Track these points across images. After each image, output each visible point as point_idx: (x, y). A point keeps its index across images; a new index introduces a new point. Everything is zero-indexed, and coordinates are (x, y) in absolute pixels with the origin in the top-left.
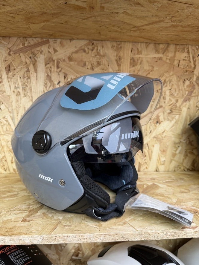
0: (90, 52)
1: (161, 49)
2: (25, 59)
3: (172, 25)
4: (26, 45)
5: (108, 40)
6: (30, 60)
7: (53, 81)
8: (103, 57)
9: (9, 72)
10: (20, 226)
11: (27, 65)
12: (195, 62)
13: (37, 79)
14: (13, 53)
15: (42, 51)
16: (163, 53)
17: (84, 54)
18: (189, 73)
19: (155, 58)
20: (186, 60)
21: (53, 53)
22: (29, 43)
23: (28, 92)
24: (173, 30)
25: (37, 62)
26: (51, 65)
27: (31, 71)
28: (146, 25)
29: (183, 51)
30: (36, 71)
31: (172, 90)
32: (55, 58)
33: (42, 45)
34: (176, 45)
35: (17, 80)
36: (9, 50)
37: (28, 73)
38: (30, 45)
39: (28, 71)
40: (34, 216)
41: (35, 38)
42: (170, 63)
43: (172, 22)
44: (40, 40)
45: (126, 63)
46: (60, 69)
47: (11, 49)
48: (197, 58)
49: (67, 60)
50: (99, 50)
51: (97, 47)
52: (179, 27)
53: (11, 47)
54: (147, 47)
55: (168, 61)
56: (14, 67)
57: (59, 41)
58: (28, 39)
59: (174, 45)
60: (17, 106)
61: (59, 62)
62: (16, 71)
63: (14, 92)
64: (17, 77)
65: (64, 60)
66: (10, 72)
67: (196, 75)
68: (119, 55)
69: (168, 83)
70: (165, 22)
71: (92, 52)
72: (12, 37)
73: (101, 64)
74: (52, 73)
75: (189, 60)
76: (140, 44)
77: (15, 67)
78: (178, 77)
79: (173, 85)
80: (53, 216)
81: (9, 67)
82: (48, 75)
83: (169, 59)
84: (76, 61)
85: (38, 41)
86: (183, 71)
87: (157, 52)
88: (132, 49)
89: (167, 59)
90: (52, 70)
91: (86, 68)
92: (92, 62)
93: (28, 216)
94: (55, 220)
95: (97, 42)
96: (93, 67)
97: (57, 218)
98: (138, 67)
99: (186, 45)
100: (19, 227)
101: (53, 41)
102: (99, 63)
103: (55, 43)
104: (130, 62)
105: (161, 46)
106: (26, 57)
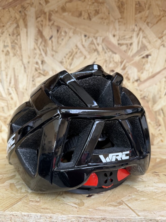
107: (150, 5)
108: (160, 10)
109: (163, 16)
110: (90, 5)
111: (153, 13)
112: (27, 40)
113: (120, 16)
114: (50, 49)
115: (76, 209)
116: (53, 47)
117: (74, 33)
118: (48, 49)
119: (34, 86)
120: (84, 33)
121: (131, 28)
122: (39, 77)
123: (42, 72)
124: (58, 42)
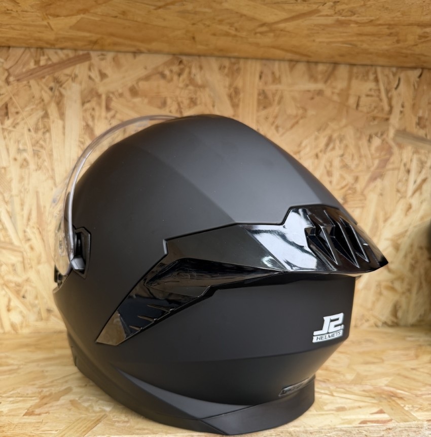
0: (175, 77)
1: (321, 73)
2: (41, 91)
4: (42, 63)
5: (212, 55)
6: (50, 93)
8: (201, 89)
9: (6, 118)
10: (21, 423)
11: (44, 105)
12: (390, 100)
14: (14, 79)
15: (76, 76)
16: (326, 82)
17: (162, 82)
18: (378, 122)
19: (309, 91)
20: (371, 96)
21: (97, 80)
22: (49, 59)
23: (45, 160)
25: (65, 99)
26: (93, 103)
27: (51, 117)
28: (286, 20)
29: (365, 77)
30: (62, 115)
31: (345, 156)
32: (102, 90)
33: (75, 64)
34: (352, 65)
35: (23, 135)
36: (6, 74)
37: (46, 120)
38: (50, 63)
39: (46, 115)
40: (51, 407)
41: (62, 49)
42: (339, 101)
44: (71, 54)
45: (249, 101)
46: (112, 113)
47: (11, 71)
48: (394, 93)
49: (127, 94)
50: (195, 75)
51: (190, 68)
53: (11, 68)
54: (292, 68)
55: (336, 98)
56: (16, 107)
57: (110, 55)
58: (47, 51)
59: (347, 66)
60: (23, 190)
61: (112, 99)
62: (20, 117)
63: (15, 159)
64: (23, 128)
65: (121, 95)
66: (8, 118)
67: (394, 127)
68: (234, 86)
69: (337, 142)
71: (179, 79)
72: (14, 47)
73: (198, 102)
74: (96, 121)
75: (379, 96)
76: (276, 64)
77: (19, 107)
78: (358, 130)
79: (346, 146)
80: (91, 406)
81: (7, 108)
82: (87, 125)
83: (339, 94)
84: (146, 96)
85: (67, 55)
86: (367, 118)
87: (312, 80)
88: (262, 73)
89: (333, 93)
90: (97, 114)
91: (167, 110)
92: (180, 99)
93: (39, 406)
94: (94, 412)
95: (190, 58)
96: (182, 108)
97: (100, 408)
98: (274, 109)
99: (372, 66)
100: (18, 424)
101: (99, 56)
102: (193, 101)
103: (102, 59)
104: (258, 100)
105: (321, 67)
106: (42, 89)
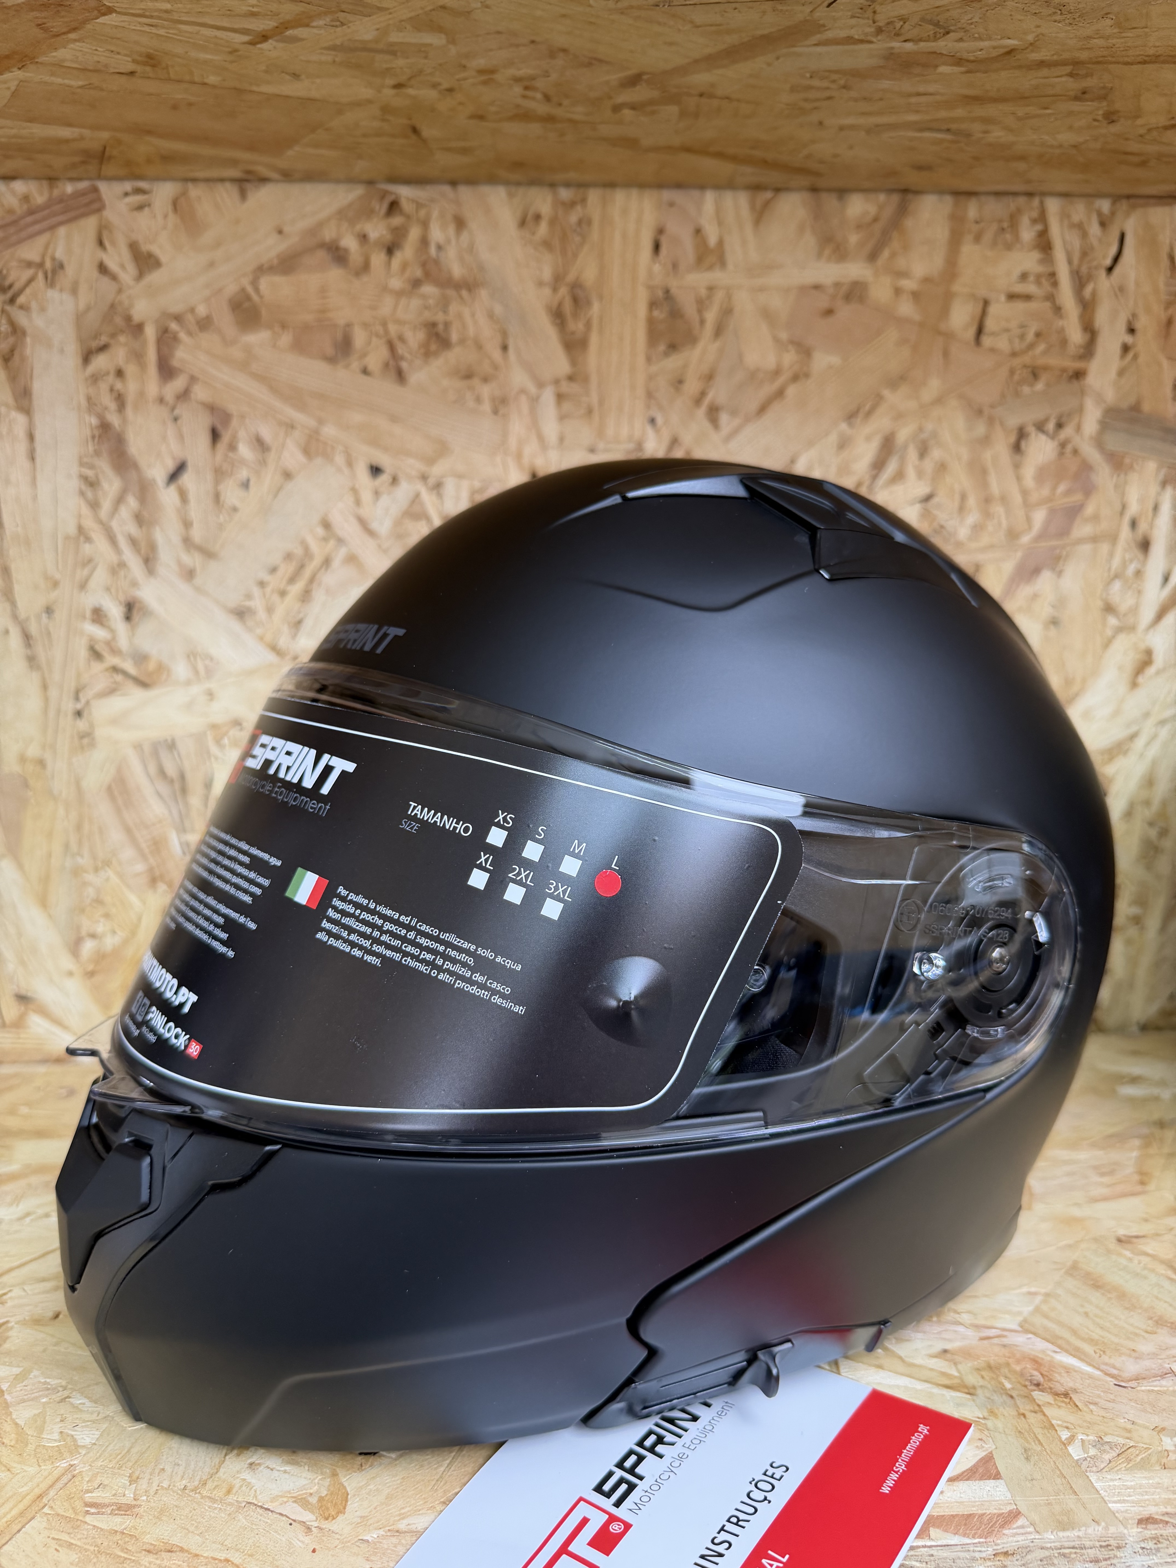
0: (378, 259)
1: (859, 227)
3: (890, 56)
5: (493, 180)
7: (135, 466)
8: (464, 293)
12: (1087, 308)
13: (32, 458)
15: (59, 266)
16: (873, 257)
17: (335, 275)
18: (1048, 385)
19: (817, 287)
20: (1028, 297)
21: (127, 275)
24: (910, 95)
25: (29, 340)
26: (119, 355)
28: (710, 61)
29: (1004, 237)
30: (23, 399)
31: (936, 500)
32: (143, 309)
33: (55, 227)
34: (962, 195)
41: (6, 178)
42: (917, 317)
43: (879, 31)
44: (38, 194)
45: (621, 328)
46: (178, 384)
48: (1102, 284)
49: (225, 321)
50: (439, 247)
51: (424, 224)
52: (943, 69)
54: (760, 215)
55: (906, 308)
57: (162, 193)
59: (949, 199)
61: (175, 338)
65: (205, 324)
67: (1099, 398)
68: (571, 277)
69: (911, 455)
70: (830, 35)
71: (389, 264)
73: (454, 338)
74: (129, 411)
75: (1050, 298)
76: (710, 197)
78: (980, 412)
79: (941, 468)
80: (38, 1423)
82: (105, 427)
84: (284, 326)
85: (26, 199)
86: (1012, 372)
87: (827, 252)
88: (660, 231)
89: (898, 291)
90: (132, 387)
91: (356, 365)
92: (393, 330)
94: (39, 1453)
95: (423, 193)
96: (402, 358)
97: (63, 1435)
98: (704, 352)
99: (1030, 195)
101: (126, 194)
102: (437, 335)
103: (140, 207)
104: (651, 322)
105: (857, 207)
107: (727, 312)
108: (776, 340)
109: (795, 378)
110: (399, 294)
111: (740, 357)
112: (34, 482)
113: (561, 364)
114: (176, 539)
115: (307, 1540)
116: (187, 524)
117: (307, 451)
118: (159, 536)
119: (85, 741)
120: (366, 454)
121: (625, 432)
122: (111, 691)
123: (129, 666)
124: (217, 497)
